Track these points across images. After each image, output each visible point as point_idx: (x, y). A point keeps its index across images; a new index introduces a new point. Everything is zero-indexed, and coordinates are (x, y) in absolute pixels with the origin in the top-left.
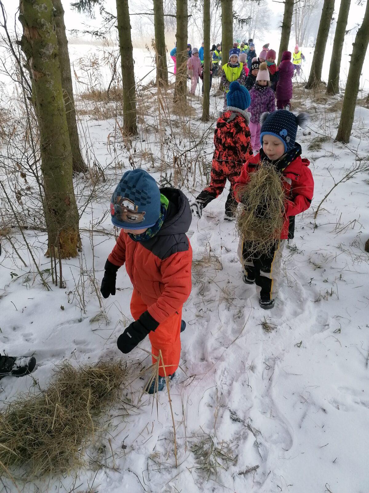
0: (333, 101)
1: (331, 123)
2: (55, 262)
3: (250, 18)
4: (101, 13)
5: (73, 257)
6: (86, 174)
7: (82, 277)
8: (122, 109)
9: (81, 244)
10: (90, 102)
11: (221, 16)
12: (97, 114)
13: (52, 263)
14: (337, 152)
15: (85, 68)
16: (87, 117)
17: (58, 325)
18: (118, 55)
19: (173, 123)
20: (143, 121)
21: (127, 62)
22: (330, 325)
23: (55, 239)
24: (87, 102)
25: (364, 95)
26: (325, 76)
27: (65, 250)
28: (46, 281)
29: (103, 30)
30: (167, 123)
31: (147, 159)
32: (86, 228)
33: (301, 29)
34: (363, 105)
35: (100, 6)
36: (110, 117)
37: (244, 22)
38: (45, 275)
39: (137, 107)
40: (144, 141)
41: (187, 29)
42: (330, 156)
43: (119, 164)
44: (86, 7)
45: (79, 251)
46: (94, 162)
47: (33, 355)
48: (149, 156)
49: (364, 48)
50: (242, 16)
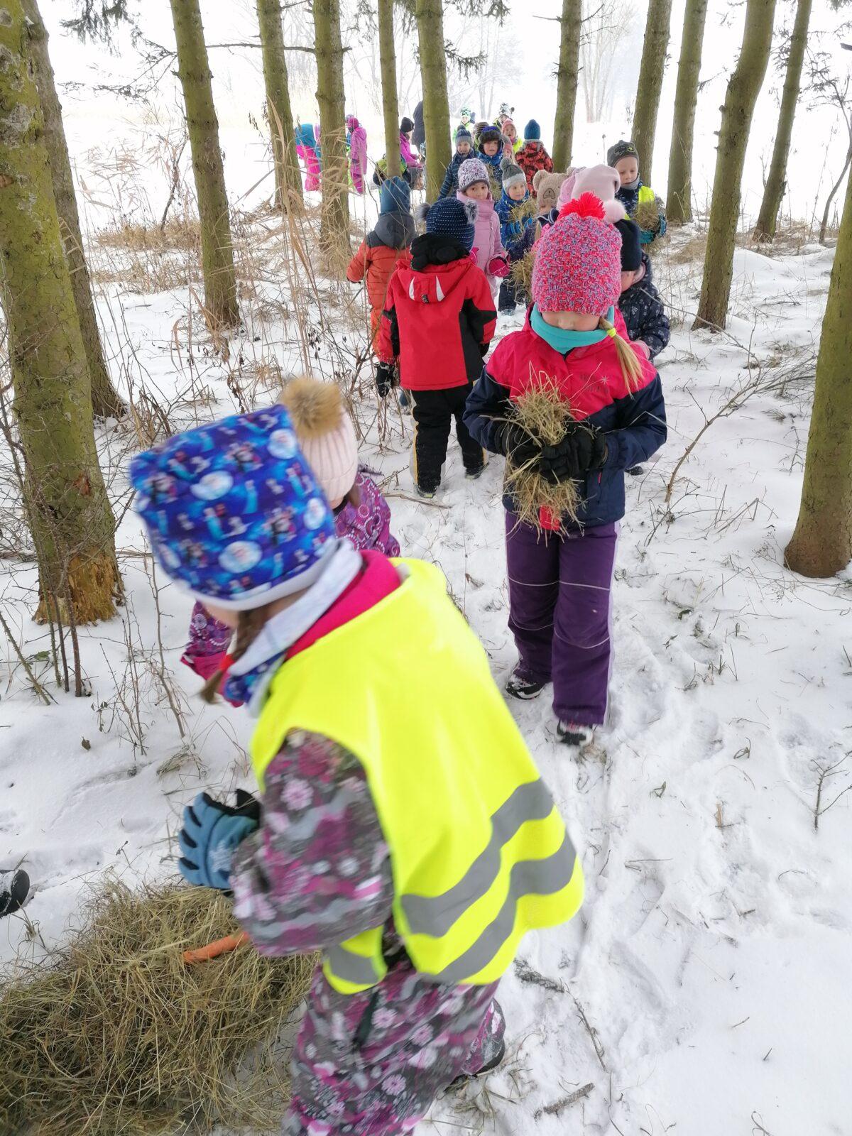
0: (681, 239)
1: (683, 287)
2: (61, 633)
3: (481, 57)
4: (134, 43)
5: (103, 620)
6: (122, 419)
7: (133, 665)
8: (200, 268)
9: (121, 589)
10: (121, 252)
11: (418, 52)
12: (138, 280)
13: (53, 637)
14: (700, 350)
15: (106, 173)
16: (113, 288)
17: (78, 788)
18: (183, 141)
19: (323, 295)
20: (251, 294)
21: (207, 155)
22: (725, 742)
23: (57, 579)
24: (112, 251)
25: (748, 224)
27: (84, 603)
28: (40, 682)
29: (144, 82)
30: (309, 296)
31: (268, 382)
32: (131, 549)
33: (596, 82)
34: (747, 247)
35: (132, 27)
36: (172, 286)
37: (471, 64)
38: (37, 668)
39: (235, 260)
40: (257, 339)
41: (342, 80)
42: (687, 361)
43: (201, 394)
44: (98, 29)
45: (119, 603)
46: (140, 392)
47: (20, 864)
48: (272, 375)
49: (745, 117)
50: (464, 53)
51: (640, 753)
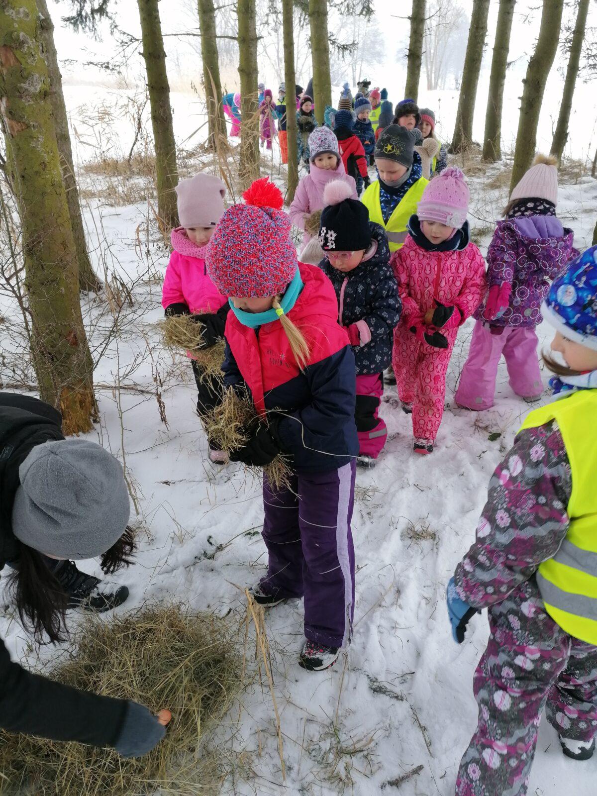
0: (493, 172)
1: (494, 206)
3: (354, 44)
4: (112, 33)
5: (84, 432)
6: (99, 293)
8: (155, 189)
9: (97, 411)
10: (100, 177)
11: (310, 40)
12: (111, 196)
15: (91, 122)
16: (94, 202)
18: (145, 101)
21: (161, 111)
24: (94, 177)
26: (478, 134)
27: (71, 420)
29: (118, 60)
32: (104, 383)
33: (434, 62)
35: (111, 21)
36: (136, 201)
37: (346, 49)
41: (256, 59)
43: (154, 276)
44: (88, 23)
45: (95, 421)
46: (112, 274)
49: (540, 87)
50: (342, 39)
51: (459, 533)
